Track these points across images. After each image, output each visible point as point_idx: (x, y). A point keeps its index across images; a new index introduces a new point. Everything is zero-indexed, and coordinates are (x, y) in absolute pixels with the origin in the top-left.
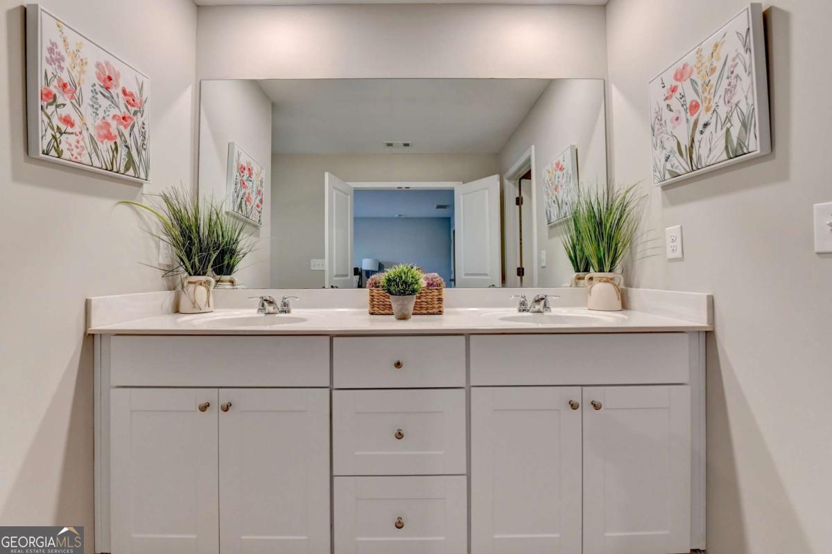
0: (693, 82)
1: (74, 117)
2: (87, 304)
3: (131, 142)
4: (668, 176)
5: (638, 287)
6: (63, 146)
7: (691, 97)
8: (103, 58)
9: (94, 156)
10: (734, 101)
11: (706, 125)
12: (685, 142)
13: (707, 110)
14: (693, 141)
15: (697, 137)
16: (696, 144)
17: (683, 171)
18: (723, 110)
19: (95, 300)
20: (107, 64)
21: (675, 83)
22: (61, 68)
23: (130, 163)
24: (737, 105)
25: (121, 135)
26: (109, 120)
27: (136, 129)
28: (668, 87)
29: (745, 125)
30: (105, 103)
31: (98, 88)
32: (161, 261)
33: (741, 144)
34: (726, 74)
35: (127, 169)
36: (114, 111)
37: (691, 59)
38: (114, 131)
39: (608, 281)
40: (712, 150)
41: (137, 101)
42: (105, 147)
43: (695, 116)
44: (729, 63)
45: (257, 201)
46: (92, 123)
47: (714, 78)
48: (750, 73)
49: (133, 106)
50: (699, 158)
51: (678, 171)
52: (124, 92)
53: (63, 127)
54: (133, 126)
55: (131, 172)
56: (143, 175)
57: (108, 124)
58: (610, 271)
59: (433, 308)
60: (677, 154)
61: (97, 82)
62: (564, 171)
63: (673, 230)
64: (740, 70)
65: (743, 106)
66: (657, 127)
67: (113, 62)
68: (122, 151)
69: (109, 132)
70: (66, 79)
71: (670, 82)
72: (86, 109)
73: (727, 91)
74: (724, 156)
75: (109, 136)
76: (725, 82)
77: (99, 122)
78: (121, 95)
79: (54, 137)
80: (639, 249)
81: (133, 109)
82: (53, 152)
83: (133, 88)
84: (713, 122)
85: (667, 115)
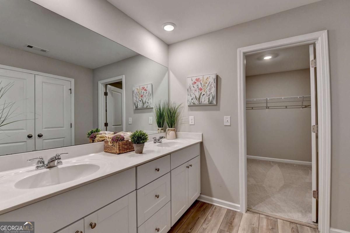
0: (201, 83)
4: (192, 103)
7: (200, 86)
10: (211, 92)
11: (204, 95)
12: (198, 97)
13: (204, 91)
14: (200, 97)
15: (201, 97)
16: (201, 98)
17: (197, 103)
18: (208, 93)
21: (195, 81)
24: (211, 93)
28: (193, 81)
29: (213, 98)
33: (212, 101)
34: (209, 85)
37: (201, 78)
40: (205, 100)
43: (201, 92)
44: (210, 83)
47: (207, 85)
48: (215, 87)
50: (201, 101)
51: (195, 103)
60: (195, 99)
62: (147, 91)
63: (191, 117)
64: (213, 86)
65: (213, 93)
66: (189, 90)
71: (194, 80)
73: (209, 89)
74: (208, 103)
76: (209, 87)
84: (206, 94)
85: (192, 88)
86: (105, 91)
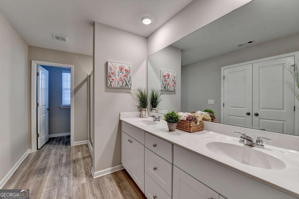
1: (115, 79)
2: (120, 114)
3: (127, 80)
6: (112, 85)
8: (120, 65)
9: (118, 85)
20: (121, 66)
22: (112, 70)
23: (127, 84)
25: (124, 79)
26: (122, 77)
27: (128, 77)
30: (120, 74)
31: (119, 71)
32: (137, 105)
35: (126, 86)
36: (123, 75)
38: (123, 79)
41: (129, 71)
42: (121, 83)
49: (127, 72)
52: (125, 70)
53: (112, 81)
54: (128, 76)
55: (127, 86)
56: (130, 87)
57: (121, 78)
59: (188, 129)
61: (119, 70)
67: (123, 65)
68: (125, 83)
69: (122, 79)
70: (113, 72)
72: (117, 76)
75: (121, 80)
77: (119, 78)
78: (124, 71)
79: (110, 83)
81: (127, 73)
82: (110, 86)
83: (128, 69)
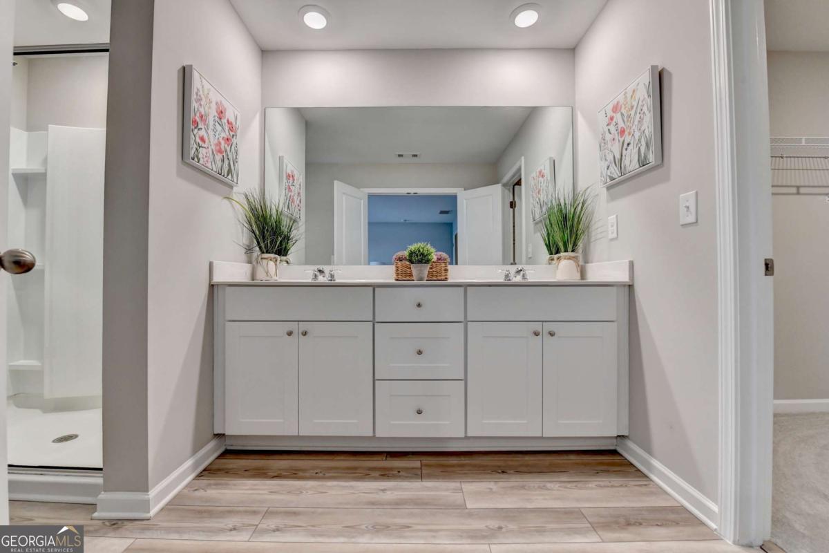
0: (622, 114)
1: (206, 137)
2: (211, 265)
3: (230, 157)
4: (608, 180)
5: (592, 262)
6: (200, 156)
7: (621, 125)
8: (219, 98)
9: (213, 163)
10: (643, 128)
11: (628, 144)
12: (617, 156)
13: (629, 134)
14: (622, 155)
15: (624, 152)
16: (624, 157)
17: (617, 176)
18: (637, 135)
19: (215, 263)
20: (221, 103)
21: (612, 114)
22: (201, 105)
23: (230, 171)
24: (644, 132)
25: (226, 151)
26: (221, 139)
27: (233, 148)
28: (609, 116)
29: (647, 145)
30: (219, 128)
31: (217, 119)
32: (245, 242)
33: (645, 157)
34: (639, 110)
35: (228, 175)
36: (223, 135)
37: (621, 98)
38: (223, 149)
39: (570, 258)
40: (631, 163)
41: (234, 128)
42: (219, 157)
43: (623, 138)
44: (640, 103)
45: (298, 202)
46: (213, 141)
47: (632, 113)
48: (650, 112)
49: (232, 131)
50: (625, 167)
51: (613, 176)
52: (228, 121)
53: (201, 143)
54: (232, 145)
55: (230, 177)
56: (235, 181)
57: (220, 143)
58: (573, 251)
59: (441, 276)
60: (614, 164)
61: (216, 114)
62: (544, 178)
63: (612, 218)
64: (645, 109)
65: (646, 132)
66: (602, 144)
67: (224, 102)
68: (226, 162)
69: (220, 148)
70: (203, 113)
71: (610, 113)
72: (211, 133)
73: (639, 122)
74: (637, 166)
75: (220, 151)
76: (638, 116)
77: (216, 141)
78: (227, 124)
79: (197, 149)
80: (593, 234)
81: (232, 133)
82: (196, 159)
83: (232, 120)
84: (632, 142)
85: (609, 137)
86: (512, 200)
